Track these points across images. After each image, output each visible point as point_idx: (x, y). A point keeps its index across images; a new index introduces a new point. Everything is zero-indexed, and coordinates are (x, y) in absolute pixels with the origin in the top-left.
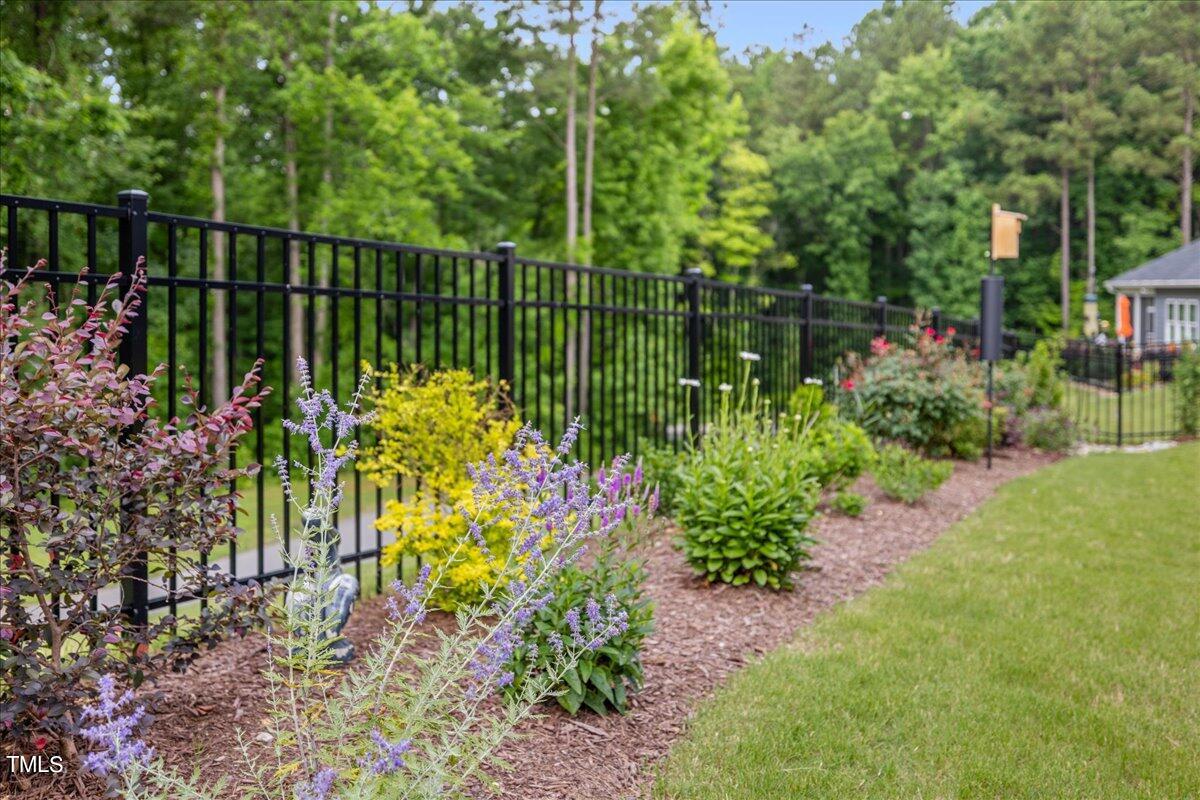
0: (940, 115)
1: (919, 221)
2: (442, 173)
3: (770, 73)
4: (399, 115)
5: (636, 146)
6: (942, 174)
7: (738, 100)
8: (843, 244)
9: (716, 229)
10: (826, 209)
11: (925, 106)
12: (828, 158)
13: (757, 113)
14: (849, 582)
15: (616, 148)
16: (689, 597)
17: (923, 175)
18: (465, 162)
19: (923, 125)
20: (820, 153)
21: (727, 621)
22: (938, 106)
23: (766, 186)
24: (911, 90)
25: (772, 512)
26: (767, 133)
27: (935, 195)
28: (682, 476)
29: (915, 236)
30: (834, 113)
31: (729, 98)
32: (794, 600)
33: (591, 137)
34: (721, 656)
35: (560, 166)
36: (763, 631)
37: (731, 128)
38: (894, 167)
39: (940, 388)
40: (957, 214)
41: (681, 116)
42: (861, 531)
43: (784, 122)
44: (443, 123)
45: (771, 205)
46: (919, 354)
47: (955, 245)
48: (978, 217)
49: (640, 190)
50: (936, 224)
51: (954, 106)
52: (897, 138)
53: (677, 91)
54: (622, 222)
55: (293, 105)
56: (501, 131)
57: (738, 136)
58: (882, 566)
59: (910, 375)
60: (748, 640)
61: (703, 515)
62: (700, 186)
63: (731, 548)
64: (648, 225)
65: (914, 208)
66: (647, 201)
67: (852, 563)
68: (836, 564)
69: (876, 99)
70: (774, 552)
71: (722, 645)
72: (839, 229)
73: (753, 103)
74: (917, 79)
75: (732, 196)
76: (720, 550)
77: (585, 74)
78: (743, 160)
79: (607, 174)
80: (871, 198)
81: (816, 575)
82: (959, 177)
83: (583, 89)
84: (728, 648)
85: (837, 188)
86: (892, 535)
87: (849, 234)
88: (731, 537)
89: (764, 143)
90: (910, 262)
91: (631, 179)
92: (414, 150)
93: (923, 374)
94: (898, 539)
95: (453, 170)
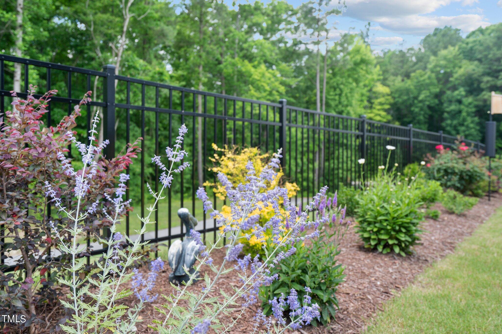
0: (455, 71)
1: (447, 110)
2: (274, 92)
3: (391, 58)
4: (260, 73)
5: (342, 84)
6: (456, 93)
7: (378, 67)
8: (417, 118)
9: (371, 113)
10: (411, 105)
11: (448, 68)
12: (412, 87)
13: (385, 72)
14: (437, 251)
15: (335, 84)
16: (362, 255)
17: (449, 93)
18: (282, 89)
19: (448, 75)
20: (409, 86)
21: (380, 270)
22: (454, 67)
23: (389, 97)
24: (443, 62)
25: (402, 218)
26: (389, 79)
27: (454, 99)
28: (358, 199)
29: (446, 115)
30: (414, 71)
31: (375, 66)
32: (413, 260)
33: (325, 81)
34: (379, 290)
35: (315, 91)
36: (398, 276)
37: (376, 77)
38: (437, 90)
39: (469, 167)
40: (462, 107)
41: (358, 73)
42: (438, 226)
43: (396, 75)
44: (275, 76)
45: (390, 104)
46: (459, 153)
47: (461, 119)
48: (471, 108)
49: (343, 99)
50: (454, 110)
51: (460, 67)
52: (439, 80)
53: (357, 64)
54: (337, 110)
55: (225, 70)
56: (294, 79)
57: (379, 80)
58: (451, 243)
59: (455, 161)
60: (391, 281)
61: (368, 217)
62: (365, 98)
63: (381, 234)
64: (346, 111)
65: (445, 105)
66: (345, 103)
67: (437, 242)
68: (430, 242)
69: (430, 66)
70: (402, 237)
71: (379, 283)
72: (416, 113)
73: (384, 68)
74: (445, 58)
75: (376, 101)
76: (377, 235)
77: (324, 58)
78: (380, 88)
79: (332, 93)
80: (429, 101)
81: (421, 247)
82: (463, 93)
83: (322, 64)
84: (382, 285)
85: (416, 98)
86: (453, 229)
87: (420, 114)
88: (382, 229)
89: (388, 82)
90: (444, 124)
91: (340, 95)
92: (265, 85)
93: (461, 161)
94: (456, 231)
95: (278, 91)
